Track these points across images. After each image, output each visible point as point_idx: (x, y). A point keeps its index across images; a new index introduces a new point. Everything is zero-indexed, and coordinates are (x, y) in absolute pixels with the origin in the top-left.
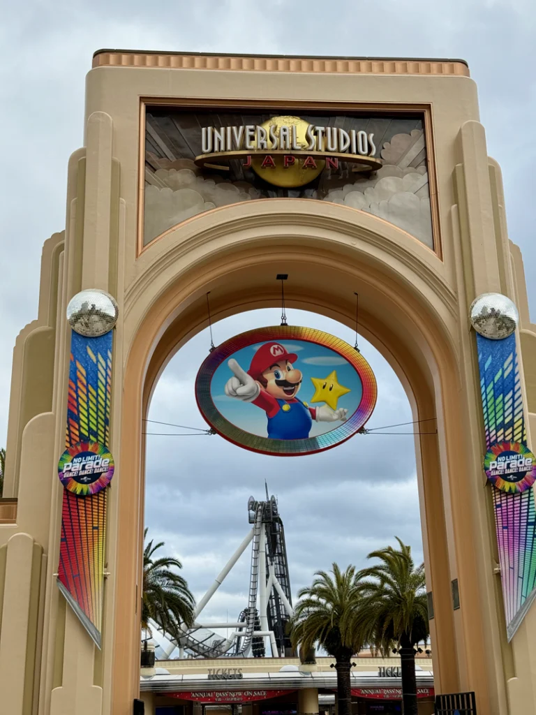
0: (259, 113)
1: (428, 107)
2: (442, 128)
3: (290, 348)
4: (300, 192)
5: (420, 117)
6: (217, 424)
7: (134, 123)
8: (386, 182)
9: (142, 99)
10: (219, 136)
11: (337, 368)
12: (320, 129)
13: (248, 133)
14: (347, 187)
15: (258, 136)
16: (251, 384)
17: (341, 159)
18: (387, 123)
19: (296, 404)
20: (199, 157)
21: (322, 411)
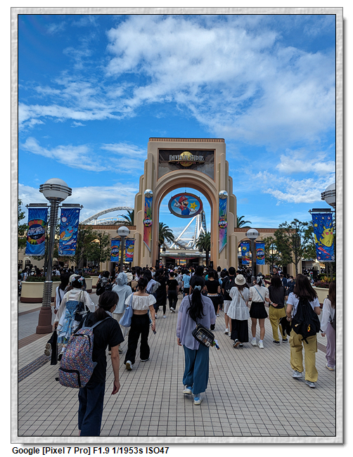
0: (181, 151)
1: (215, 149)
2: (218, 155)
3: (187, 197)
4: (188, 168)
6: (172, 212)
7: (157, 154)
8: (205, 166)
9: (158, 148)
11: (195, 201)
12: (192, 155)
13: (178, 156)
14: (198, 167)
15: (180, 157)
16: (179, 204)
17: (197, 162)
18: (207, 152)
19: (187, 208)
20: (169, 161)
21: (192, 210)
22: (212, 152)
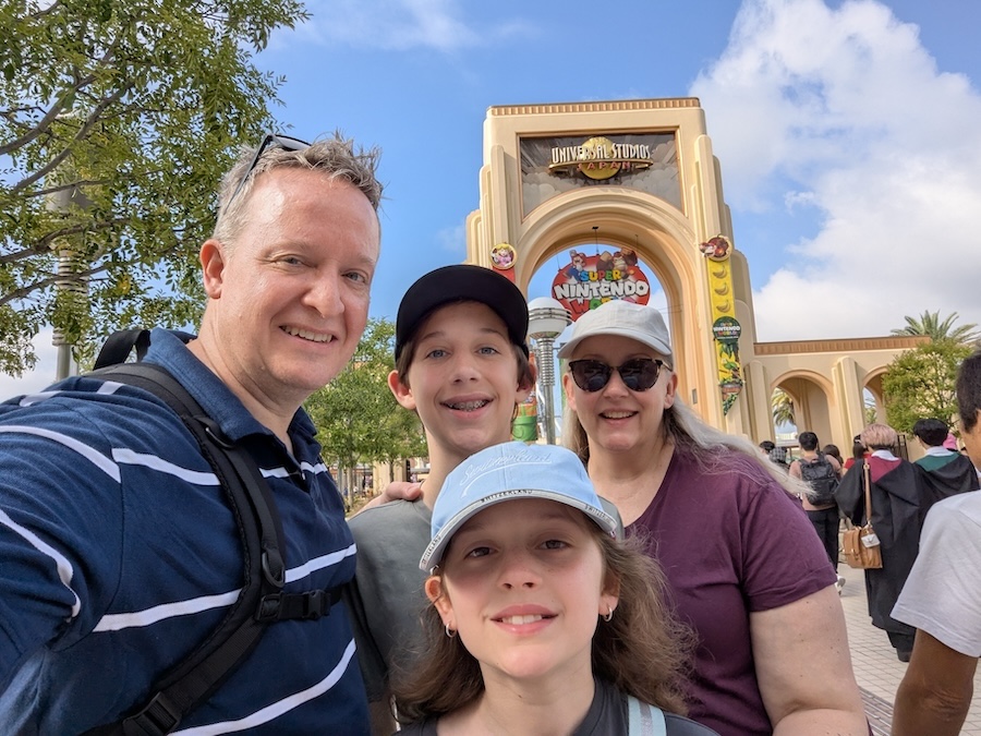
0: (583, 137)
1: (678, 127)
4: (606, 181)
5: (673, 133)
7: (513, 149)
8: (655, 173)
9: (517, 134)
10: (562, 153)
12: (619, 146)
13: (579, 151)
14: (634, 176)
15: (583, 151)
17: (631, 162)
18: (655, 137)
20: (551, 166)
22: (669, 133)
